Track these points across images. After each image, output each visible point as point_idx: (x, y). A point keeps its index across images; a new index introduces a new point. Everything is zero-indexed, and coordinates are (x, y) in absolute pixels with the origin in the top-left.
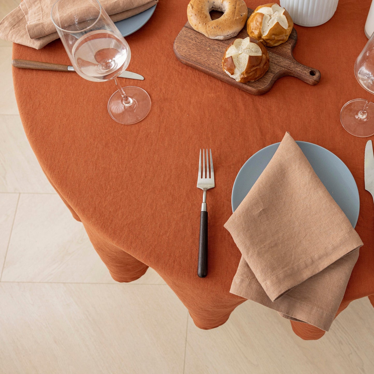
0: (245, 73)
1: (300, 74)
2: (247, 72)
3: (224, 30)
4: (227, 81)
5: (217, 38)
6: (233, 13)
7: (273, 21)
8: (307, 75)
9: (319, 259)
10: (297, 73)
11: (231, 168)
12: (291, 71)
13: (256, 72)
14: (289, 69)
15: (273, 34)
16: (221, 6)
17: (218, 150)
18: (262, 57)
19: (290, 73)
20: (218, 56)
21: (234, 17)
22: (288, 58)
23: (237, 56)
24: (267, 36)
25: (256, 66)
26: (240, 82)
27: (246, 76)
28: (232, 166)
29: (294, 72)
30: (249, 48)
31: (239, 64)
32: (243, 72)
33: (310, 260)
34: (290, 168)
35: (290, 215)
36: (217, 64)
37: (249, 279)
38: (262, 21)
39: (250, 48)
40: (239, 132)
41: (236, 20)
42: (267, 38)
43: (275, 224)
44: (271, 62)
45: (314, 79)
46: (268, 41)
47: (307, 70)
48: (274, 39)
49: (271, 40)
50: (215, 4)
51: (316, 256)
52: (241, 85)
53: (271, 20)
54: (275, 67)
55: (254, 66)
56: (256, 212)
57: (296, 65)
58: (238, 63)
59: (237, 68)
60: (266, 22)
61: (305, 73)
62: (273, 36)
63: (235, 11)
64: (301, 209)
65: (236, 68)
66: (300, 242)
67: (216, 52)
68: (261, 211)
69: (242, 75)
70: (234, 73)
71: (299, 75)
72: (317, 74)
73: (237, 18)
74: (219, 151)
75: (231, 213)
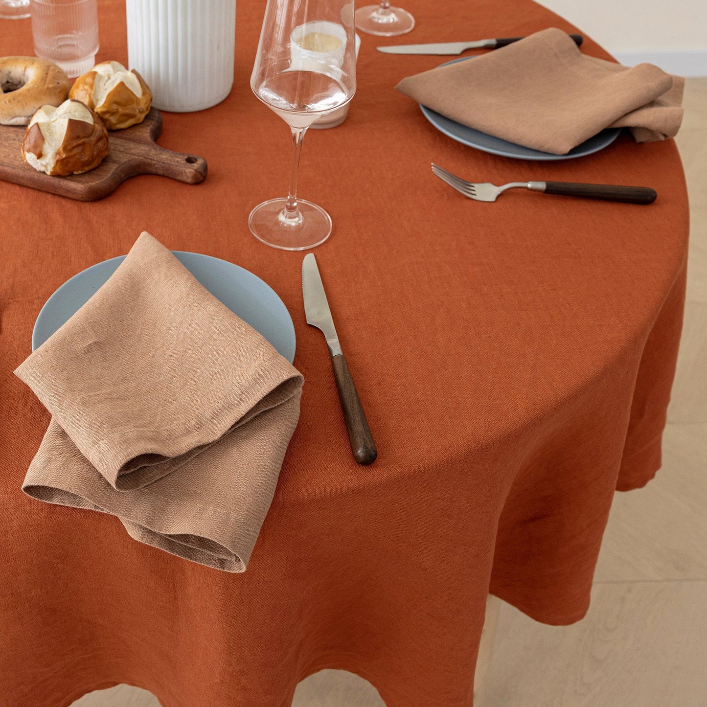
0: (61, 149)
1: (167, 164)
2: (66, 147)
3: (26, 104)
4: (30, 179)
5: (13, 121)
6: (42, 80)
7: (113, 82)
8: (181, 164)
9: (215, 417)
10: (163, 163)
11: (33, 303)
12: (150, 161)
13: (83, 151)
14: (147, 158)
15: (115, 102)
16: (22, 77)
17: (8, 278)
18: (94, 126)
19: (150, 165)
20: (14, 146)
21: (44, 85)
22: (146, 143)
23: (48, 125)
24: (103, 106)
25: (82, 138)
26: (55, 175)
27: (64, 156)
28: (36, 301)
29: (156, 162)
30: (70, 112)
31: (51, 134)
32: (58, 150)
33: (195, 421)
34: (148, 281)
35: (151, 355)
36: (12, 156)
37: (63, 458)
38: (93, 82)
39: (72, 112)
40: (53, 253)
41: (48, 88)
42: (104, 110)
43: (121, 368)
44: (114, 150)
45: (195, 168)
46: (107, 116)
47: (181, 156)
48: (117, 112)
49: (113, 113)
50: (12, 75)
51: (208, 413)
52: (56, 181)
53: (110, 81)
54: (121, 156)
55: (78, 137)
56: (81, 346)
57: (159, 152)
58: (49, 133)
59: (48, 142)
60: (101, 84)
61: (178, 161)
62: (115, 107)
63: (46, 77)
64: (174, 343)
65: (45, 141)
66: (174, 395)
67: (12, 142)
68: (90, 345)
69: (58, 156)
70: (43, 153)
71: (166, 167)
72: (200, 162)
73: (51, 86)
74: (11, 280)
75: (30, 352)
